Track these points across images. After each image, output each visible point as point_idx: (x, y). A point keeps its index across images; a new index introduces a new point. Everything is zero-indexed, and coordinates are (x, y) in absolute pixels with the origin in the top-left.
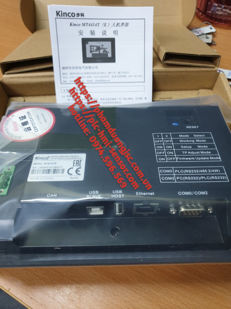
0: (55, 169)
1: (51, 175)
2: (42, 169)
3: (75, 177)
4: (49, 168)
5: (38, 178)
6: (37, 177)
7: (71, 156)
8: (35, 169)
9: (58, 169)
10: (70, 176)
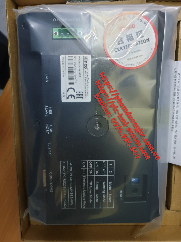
0: (74, 77)
1: (68, 74)
2: (74, 65)
3: (65, 95)
4: (74, 71)
5: (63, 63)
6: (65, 63)
7: (88, 89)
8: (74, 59)
9: (74, 79)
10: (66, 90)
